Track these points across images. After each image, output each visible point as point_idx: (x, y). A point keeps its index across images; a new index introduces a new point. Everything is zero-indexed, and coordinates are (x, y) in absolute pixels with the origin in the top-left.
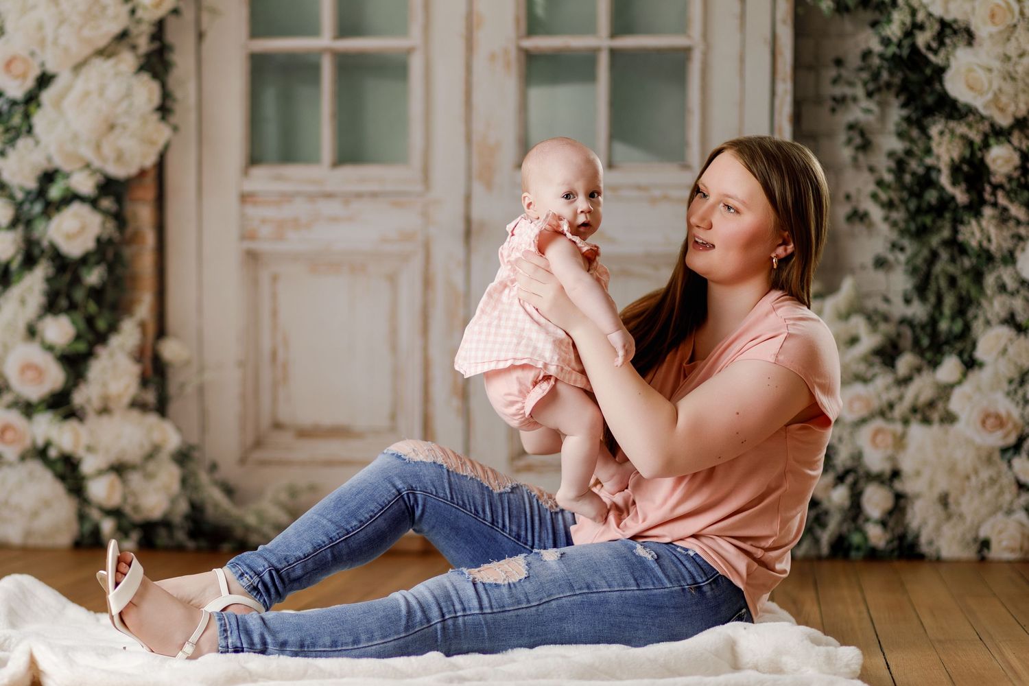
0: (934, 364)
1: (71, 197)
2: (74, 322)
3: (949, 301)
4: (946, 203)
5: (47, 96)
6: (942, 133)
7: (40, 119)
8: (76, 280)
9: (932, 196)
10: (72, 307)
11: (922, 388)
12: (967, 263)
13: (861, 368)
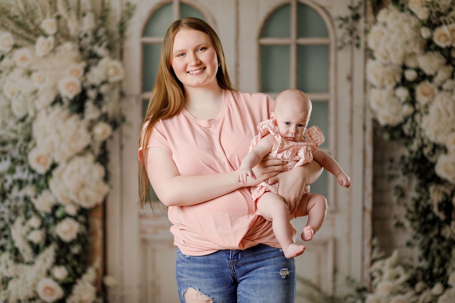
0: (431, 286)
1: (66, 216)
2: (67, 269)
3: (437, 261)
4: (436, 219)
5: (55, 173)
6: (434, 190)
7: (52, 183)
8: (68, 251)
9: (430, 217)
10: (66, 263)
11: (426, 296)
12: (445, 244)
13: (401, 288)
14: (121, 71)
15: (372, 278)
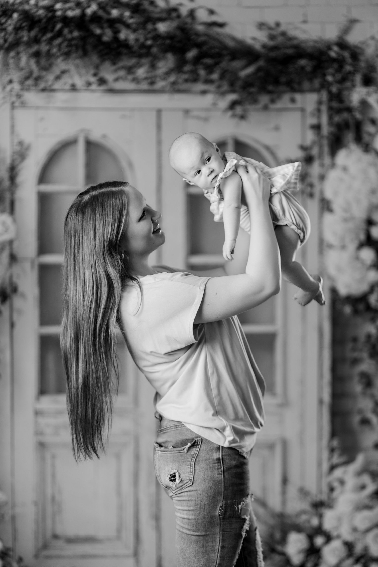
13: (368, 501)
14: (12, 228)
15: (332, 489)
